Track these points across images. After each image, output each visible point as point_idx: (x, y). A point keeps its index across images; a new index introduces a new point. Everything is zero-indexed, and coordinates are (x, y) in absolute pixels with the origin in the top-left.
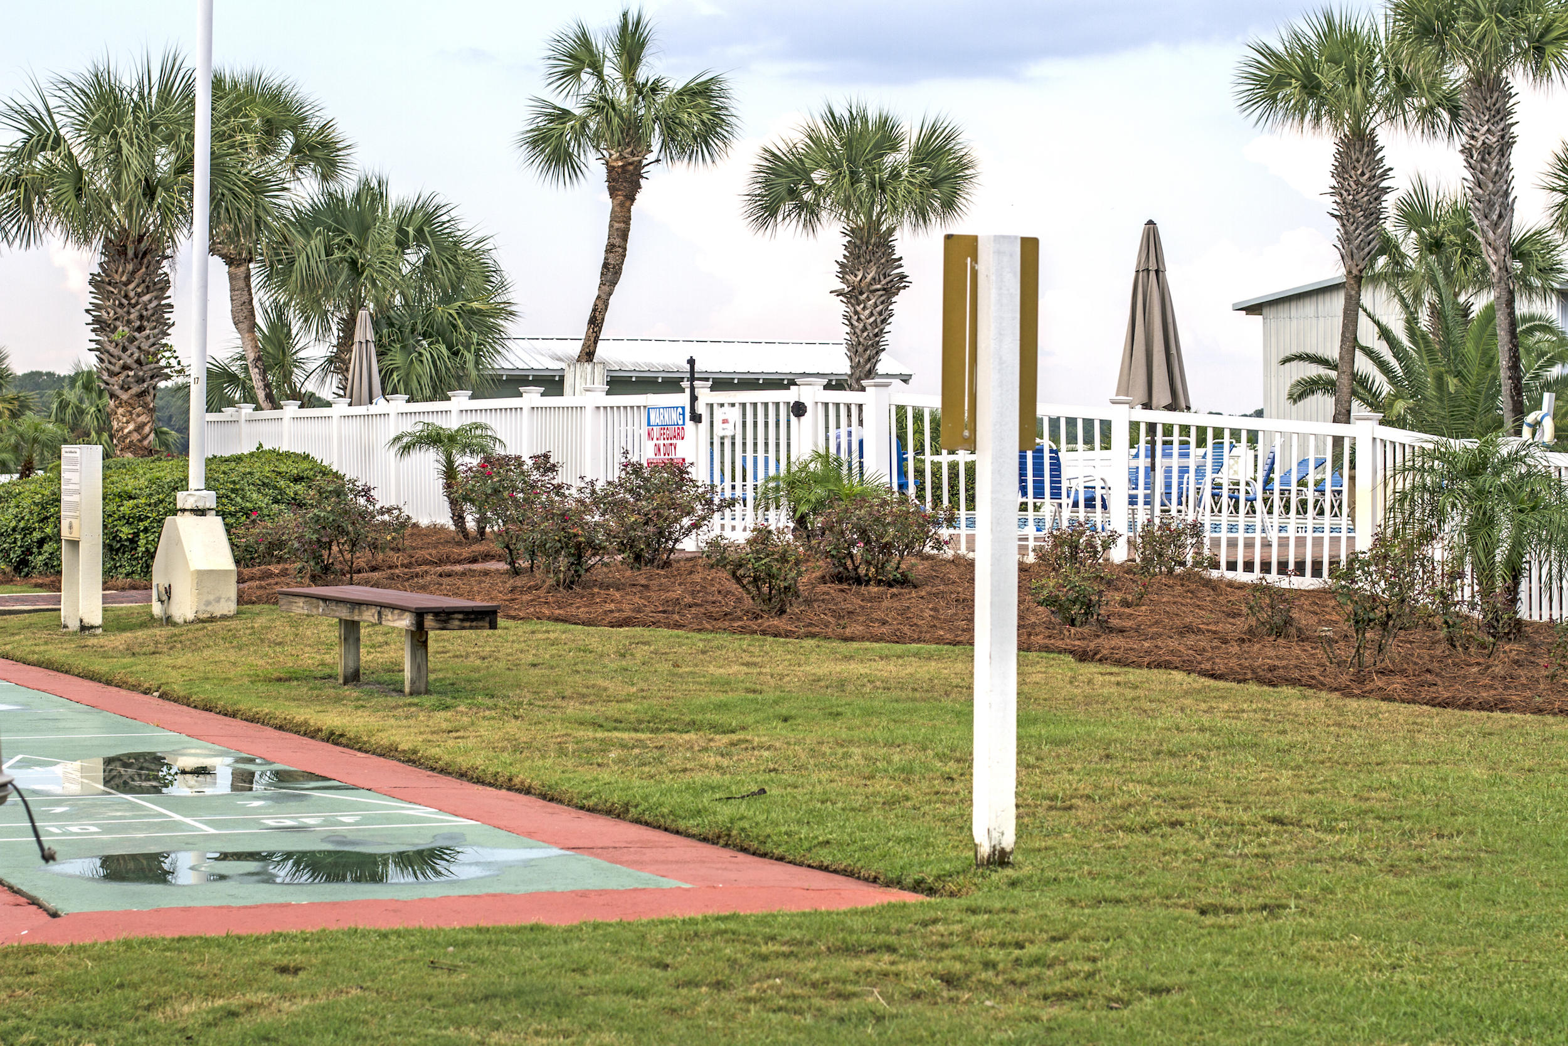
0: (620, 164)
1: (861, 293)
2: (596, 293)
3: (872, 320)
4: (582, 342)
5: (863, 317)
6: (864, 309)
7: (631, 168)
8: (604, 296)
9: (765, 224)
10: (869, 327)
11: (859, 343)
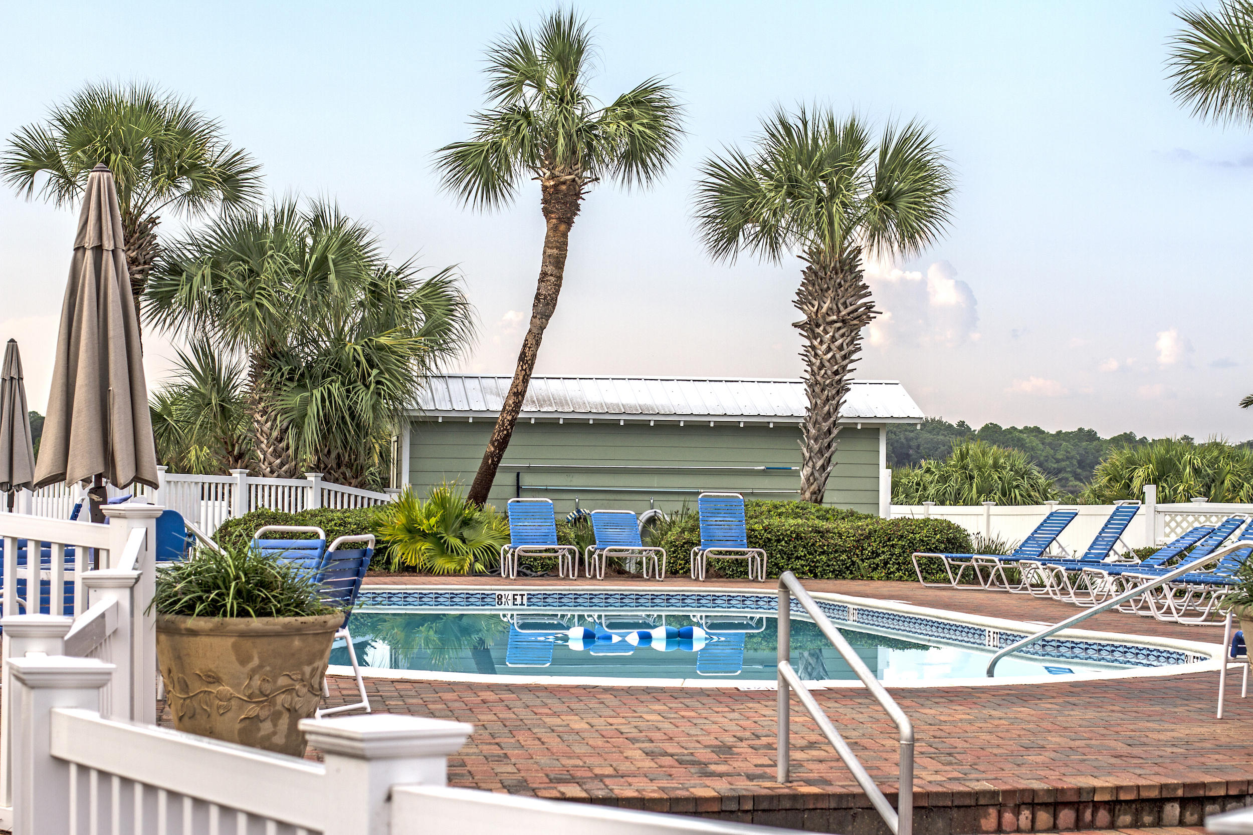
0: (552, 183)
1: (818, 326)
2: (529, 327)
3: (829, 355)
4: (510, 381)
5: (820, 352)
6: (821, 343)
7: (564, 187)
8: (535, 331)
9: (726, 249)
10: (827, 364)
11: (817, 382)
